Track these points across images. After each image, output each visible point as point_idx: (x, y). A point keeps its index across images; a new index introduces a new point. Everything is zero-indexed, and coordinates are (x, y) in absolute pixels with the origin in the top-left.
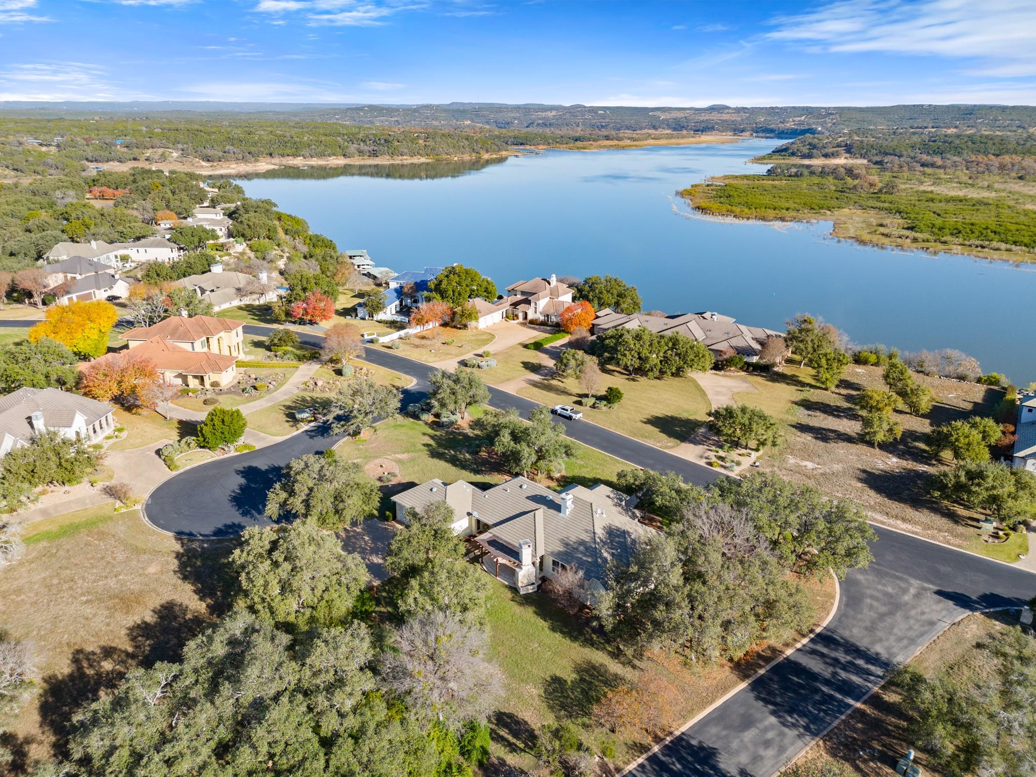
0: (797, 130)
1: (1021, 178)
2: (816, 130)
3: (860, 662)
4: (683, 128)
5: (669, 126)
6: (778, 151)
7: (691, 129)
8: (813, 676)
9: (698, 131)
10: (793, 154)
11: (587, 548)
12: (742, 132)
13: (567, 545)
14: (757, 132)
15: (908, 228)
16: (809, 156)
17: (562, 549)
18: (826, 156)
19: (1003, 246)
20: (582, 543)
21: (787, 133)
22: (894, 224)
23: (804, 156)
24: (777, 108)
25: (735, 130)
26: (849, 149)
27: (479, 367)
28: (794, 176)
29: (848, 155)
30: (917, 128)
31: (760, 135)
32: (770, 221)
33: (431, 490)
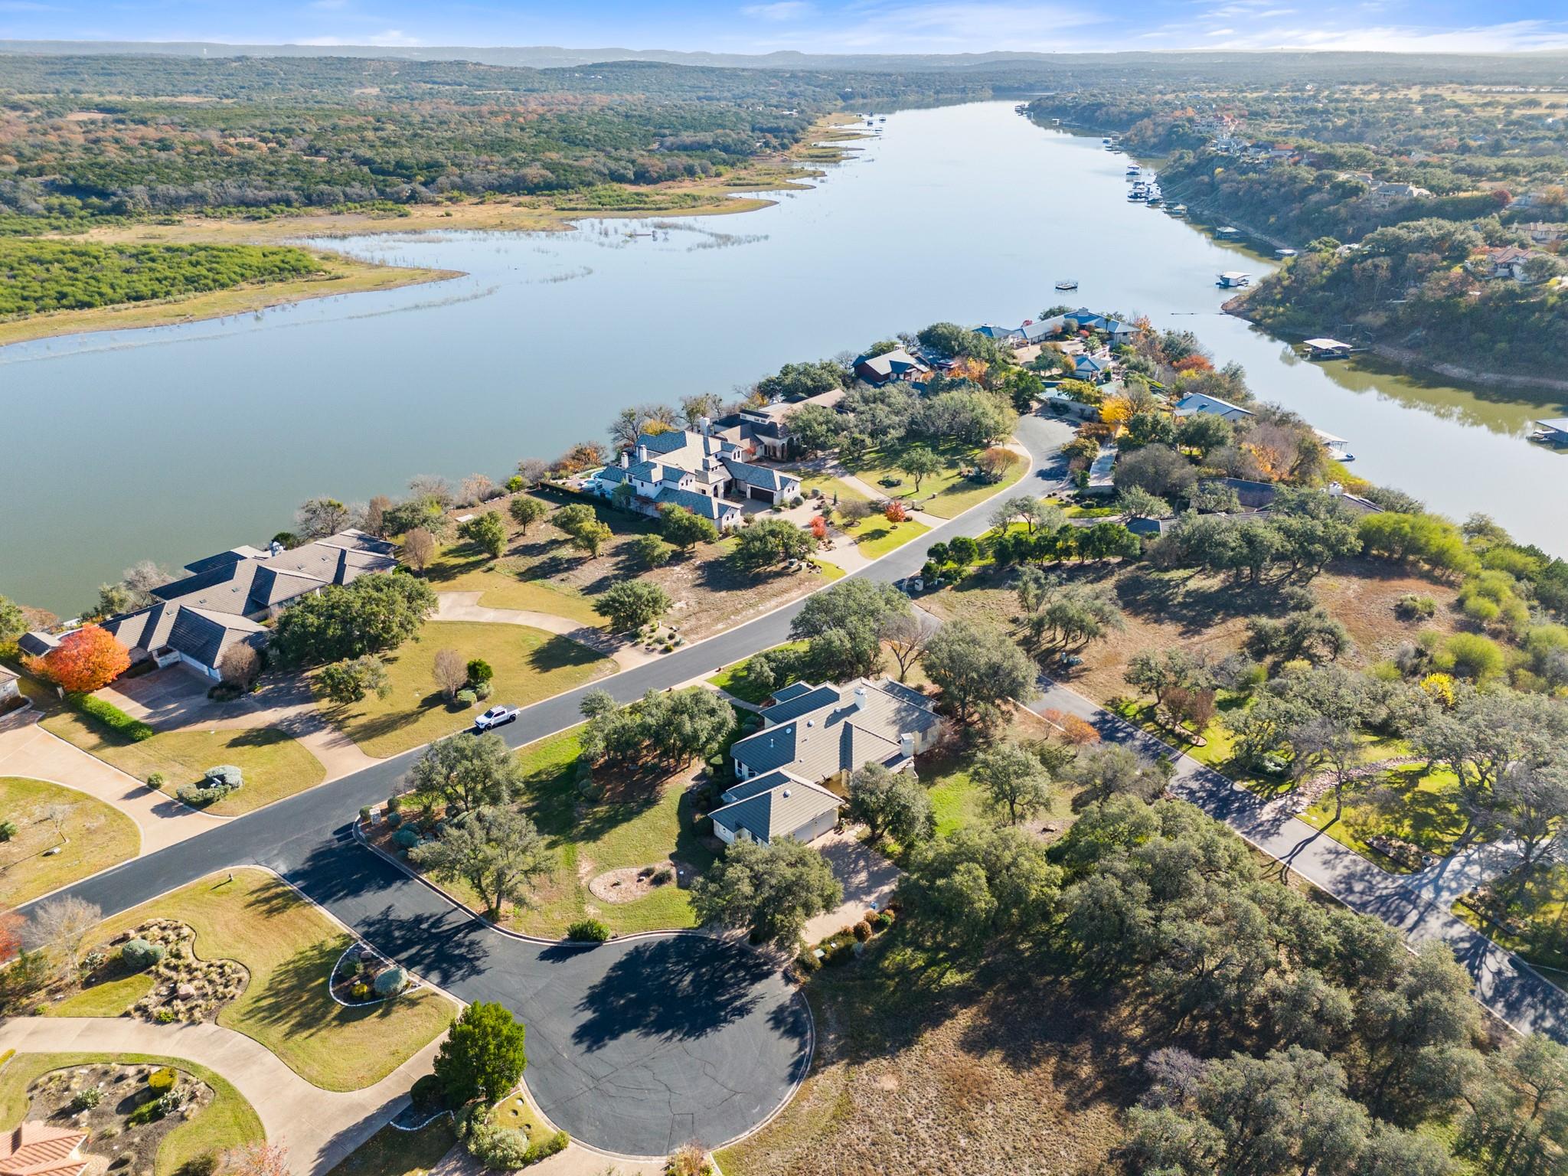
33: (785, 796)
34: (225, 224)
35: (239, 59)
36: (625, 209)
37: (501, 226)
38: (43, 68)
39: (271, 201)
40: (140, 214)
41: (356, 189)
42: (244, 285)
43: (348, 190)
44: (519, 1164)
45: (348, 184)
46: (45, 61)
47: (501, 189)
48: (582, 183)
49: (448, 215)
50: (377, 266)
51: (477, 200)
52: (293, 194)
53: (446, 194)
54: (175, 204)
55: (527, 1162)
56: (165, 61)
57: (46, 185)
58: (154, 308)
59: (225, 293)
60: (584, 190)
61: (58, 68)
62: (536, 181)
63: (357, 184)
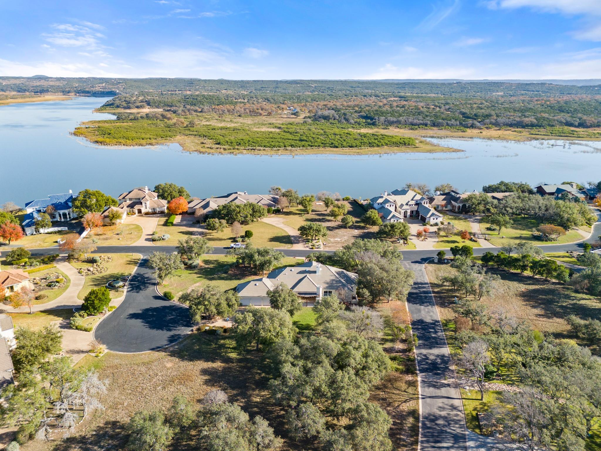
0: (104, 92)
1: (240, 116)
2: (116, 92)
3: (420, 285)
4: (25, 91)
5: (13, 89)
6: (108, 105)
7: (32, 91)
8: (416, 293)
9: (37, 92)
10: (118, 107)
11: (336, 281)
12: (68, 93)
13: (327, 283)
14: (78, 93)
15: (216, 144)
16: (129, 108)
17: (327, 285)
18: (138, 107)
19: (262, 148)
20: (333, 280)
21: (98, 94)
22: (209, 142)
23: (125, 108)
24: (83, 78)
25: (63, 92)
26: (149, 103)
27: (163, 239)
28: (134, 120)
29: (149, 107)
30: (171, 91)
31: (81, 94)
32: (145, 146)
33: (255, 285)
34: (402, 131)
35: (457, 83)
36: (561, 136)
37: (499, 138)
38: (397, 86)
39: (421, 124)
40: (379, 126)
41: (453, 122)
42: (385, 147)
43: (449, 122)
44: (74, 328)
45: (450, 120)
46: (398, 84)
47: (511, 125)
48: (549, 125)
49: (481, 133)
50: (435, 146)
51: (498, 129)
52: (429, 122)
53: (487, 126)
54: (391, 123)
55: (77, 328)
56: (433, 84)
57: (359, 116)
58: (354, 150)
59: (378, 148)
60: (548, 128)
61: (400, 86)
62: (527, 123)
63: (453, 120)
